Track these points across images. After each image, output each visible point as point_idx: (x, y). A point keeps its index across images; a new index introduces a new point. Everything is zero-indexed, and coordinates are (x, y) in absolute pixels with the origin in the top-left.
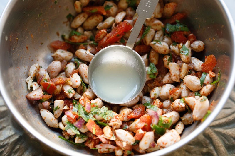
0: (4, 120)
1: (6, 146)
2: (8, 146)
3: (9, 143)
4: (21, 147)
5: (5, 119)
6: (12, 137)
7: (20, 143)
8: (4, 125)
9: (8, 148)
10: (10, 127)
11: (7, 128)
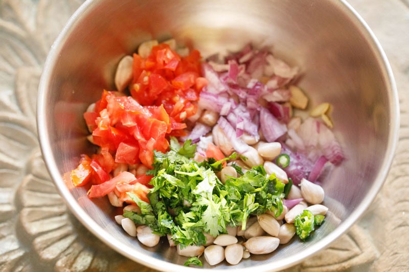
0: (5, 226)
1: (3, 266)
2: (5, 265)
3: (7, 262)
4: (25, 269)
5: (6, 224)
6: (13, 253)
7: (24, 264)
8: (4, 233)
9: (5, 269)
10: (13, 237)
11: (8, 238)
